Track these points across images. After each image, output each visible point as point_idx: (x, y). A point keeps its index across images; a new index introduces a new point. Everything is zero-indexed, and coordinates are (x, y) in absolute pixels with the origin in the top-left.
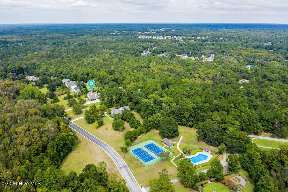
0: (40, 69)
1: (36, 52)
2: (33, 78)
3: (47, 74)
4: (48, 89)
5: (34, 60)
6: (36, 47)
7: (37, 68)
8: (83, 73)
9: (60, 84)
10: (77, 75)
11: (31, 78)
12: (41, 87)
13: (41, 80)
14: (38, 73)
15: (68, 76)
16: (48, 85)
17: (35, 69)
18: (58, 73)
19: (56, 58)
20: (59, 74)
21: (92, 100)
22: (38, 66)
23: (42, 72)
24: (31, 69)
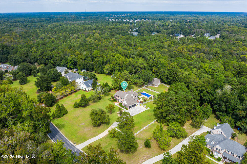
0: (16, 53)
1: (7, 33)
2: (8, 68)
3: (28, 60)
4: (38, 87)
5: (5, 41)
6: (6, 29)
7: (12, 52)
8: (86, 57)
9: (57, 77)
10: (76, 61)
11: (5, 67)
12: (24, 82)
13: (22, 70)
14: (14, 59)
15: (62, 62)
16: (38, 79)
17: (9, 53)
18: (45, 58)
19: (33, 39)
20: (47, 59)
21: (130, 107)
22: (12, 49)
23: (20, 58)
24: (3, 54)
